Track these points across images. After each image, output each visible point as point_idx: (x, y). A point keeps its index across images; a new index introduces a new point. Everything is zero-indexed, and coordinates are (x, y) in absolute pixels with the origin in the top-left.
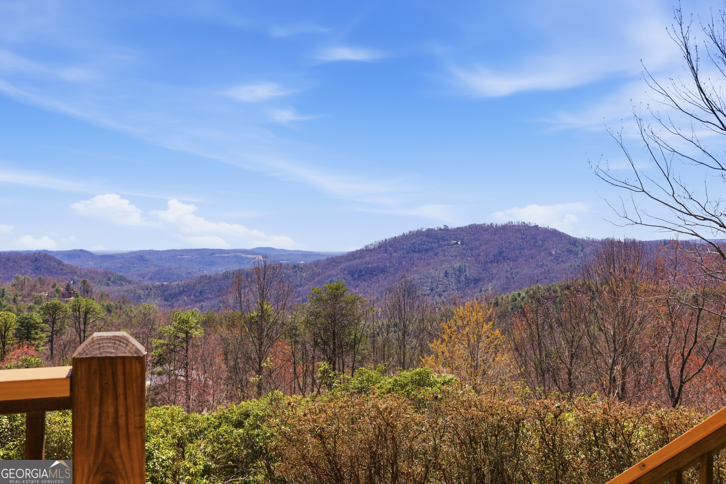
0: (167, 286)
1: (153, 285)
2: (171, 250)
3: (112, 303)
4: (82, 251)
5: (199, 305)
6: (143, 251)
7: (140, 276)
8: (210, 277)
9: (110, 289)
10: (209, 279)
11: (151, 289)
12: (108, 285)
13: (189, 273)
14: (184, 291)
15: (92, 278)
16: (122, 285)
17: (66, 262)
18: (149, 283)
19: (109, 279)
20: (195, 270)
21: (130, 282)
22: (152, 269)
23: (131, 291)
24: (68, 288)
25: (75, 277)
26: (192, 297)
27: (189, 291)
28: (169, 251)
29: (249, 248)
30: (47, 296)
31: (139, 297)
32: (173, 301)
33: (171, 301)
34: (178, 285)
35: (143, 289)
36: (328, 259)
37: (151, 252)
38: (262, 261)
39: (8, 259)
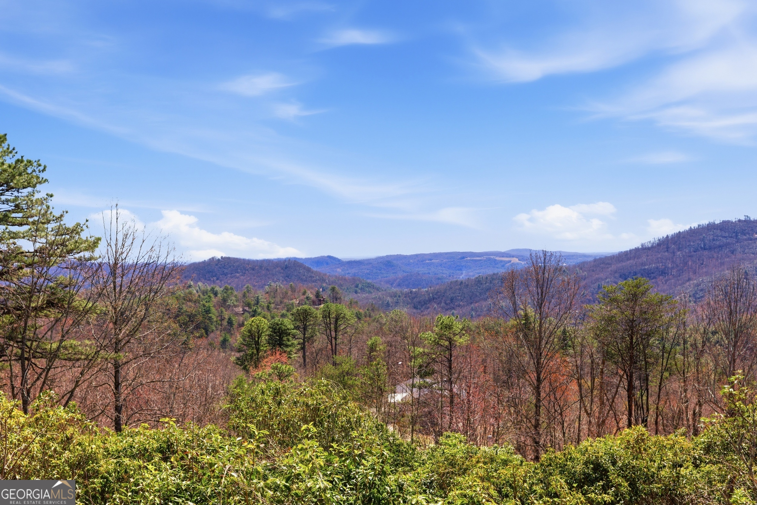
0: (416, 293)
1: (401, 292)
2: (419, 254)
3: (361, 311)
4: (329, 257)
6: (391, 256)
7: (388, 282)
8: (462, 283)
9: (358, 297)
10: (460, 285)
11: (399, 297)
12: (356, 292)
13: (439, 279)
14: (434, 298)
15: (341, 286)
16: (370, 292)
17: (315, 269)
18: (398, 290)
19: (357, 286)
20: (445, 276)
21: (378, 289)
22: (400, 275)
23: (380, 298)
24: (317, 295)
25: (324, 285)
26: (443, 304)
27: (439, 298)
28: (417, 255)
29: (503, 250)
30: (298, 303)
31: (388, 305)
32: (422, 309)
33: (420, 309)
34: (427, 292)
35: (391, 297)
36: (595, 260)
37: (399, 257)
38: (518, 264)
39: (261, 267)
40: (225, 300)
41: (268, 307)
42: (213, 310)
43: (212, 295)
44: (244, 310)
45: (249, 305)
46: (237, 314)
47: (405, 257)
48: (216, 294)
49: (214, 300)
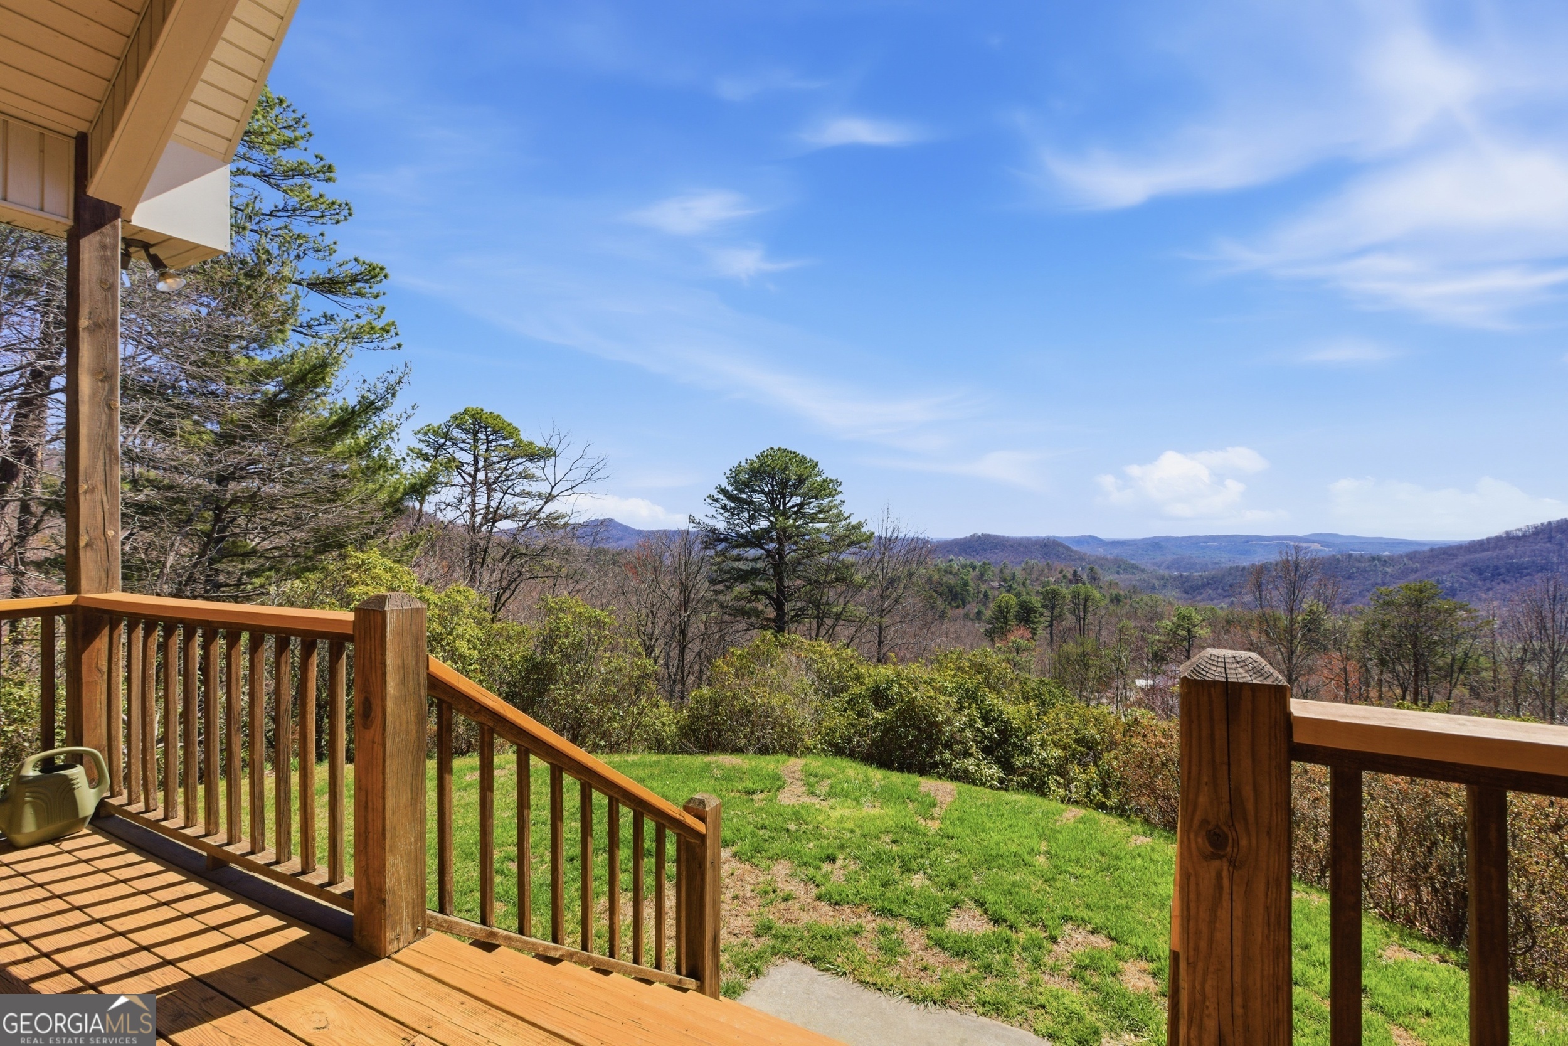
0: (1187, 577)
1: (1170, 575)
2: (1192, 536)
4: (1090, 537)
5: (1227, 600)
6: (1159, 537)
7: (1154, 564)
8: (1244, 568)
9: (1120, 578)
11: (1167, 580)
12: (1118, 573)
13: (1216, 563)
14: (1209, 584)
15: (1101, 566)
16: (1134, 574)
17: (1074, 548)
18: (1166, 573)
19: (1119, 567)
20: (1223, 560)
21: (1143, 571)
22: (1170, 557)
23: (1144, 580)
24: (1075, 574)
25: (1083, 564)
26: (1220, 591)
27: (1215, 584)
28: (1190, 537)
29: (1301, 534)
30: (1053, 582)
31: (1154, 588)
33: (1191, 594)
34: (1201, 576)
35: (1158, 579)
36: (1432, 550)
37: (1168, 539)
38: (1320, 550)
39: (1020, 544)
40: (982, 575)
41: (1024, 584)
42: (971, 583)
43: (971, 570)
44: (1000, 585)
45: (1005, 580)
46: (993, 588)
47: (1176, 539)
48: (974, 568)
49: (973, 574)
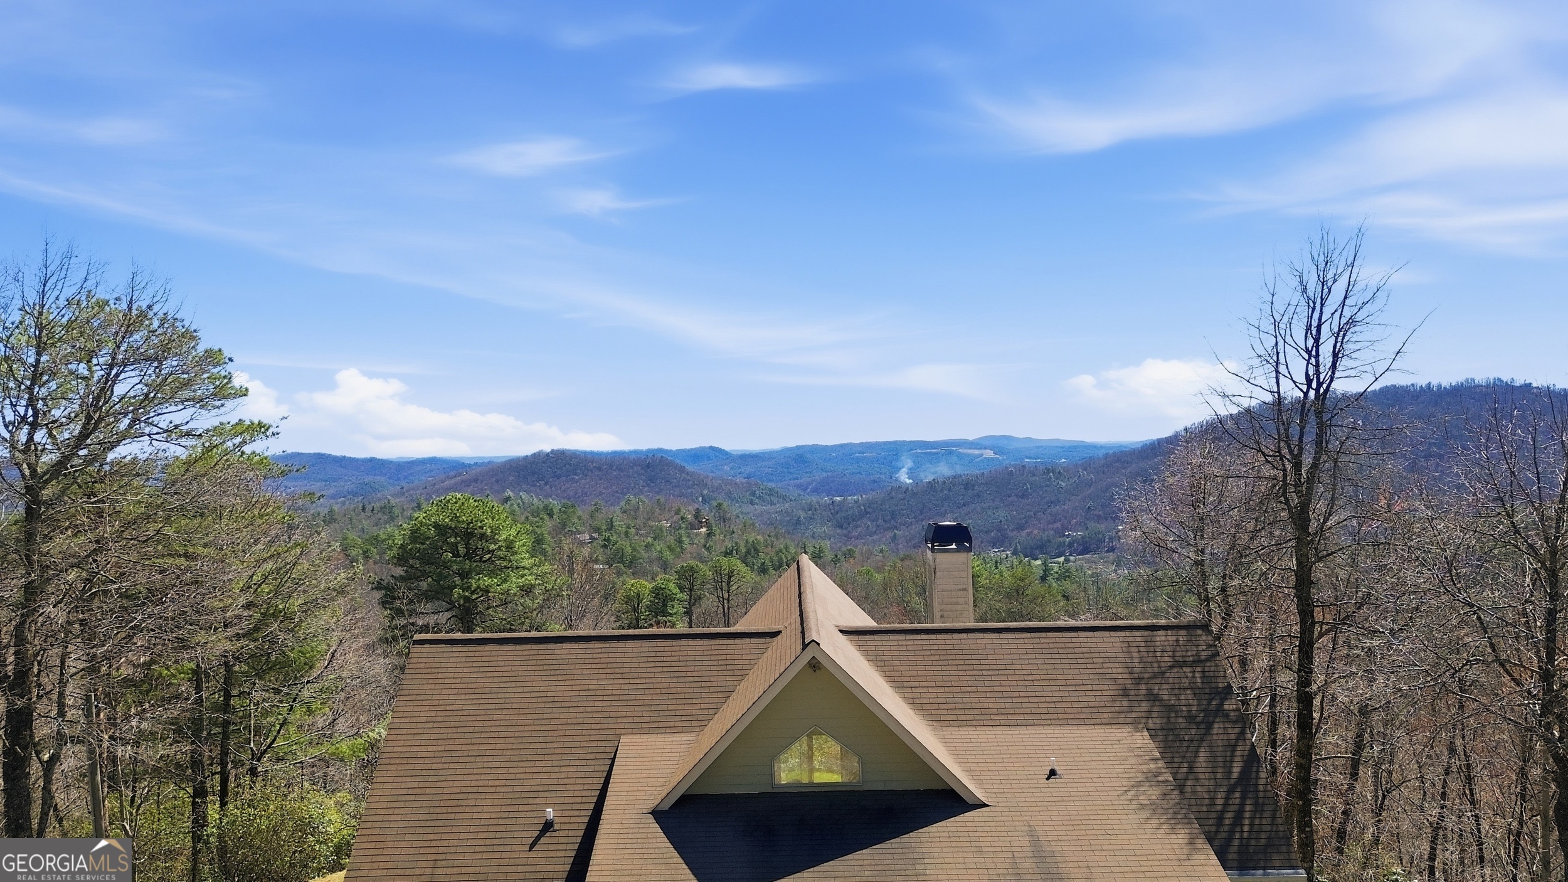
0: (840, 503)
1: (818, 502)
2: (845, 444)
3: (759, 537)
4: (711, 448)
5: (889, 534)
6: (803, 446)
7: (798, 486)
8: (907, 489)
9: (755, 510)
10: (905, 492)
11: (816, 510)
12: (752, 503)
13: (874, 481)
14: (867, 513)
15: (729, 495)
16: (772, 504)
17: (690, 468)
18: (814, 499)
19: (753, 494)
20: (883, 477)
21: (784, 498)
22: (818, 476)
23: (787, 512)
24: (697, 514)
25: (705, 492)
26: (880, 522)
27: (874, 512)
28: (842, 446)
29: (971, 437)
30: (670, 526)
31: (798, 522)
32: (850, 529)
33: (846, 528)
34: (856, 502)
35: (804, 509)
36: (1106, 456)
37: (815, 449)
38: (993, 459)
39: (611, 466)
40: (564, 525)
41: (626, 533)
42: (548, 538)
43: (546, 517)
44: (591, 538)
45: (598, 530)
46: (582, 544)
47: (825, 448)
48: (551, 515)
49: (549, 524)
